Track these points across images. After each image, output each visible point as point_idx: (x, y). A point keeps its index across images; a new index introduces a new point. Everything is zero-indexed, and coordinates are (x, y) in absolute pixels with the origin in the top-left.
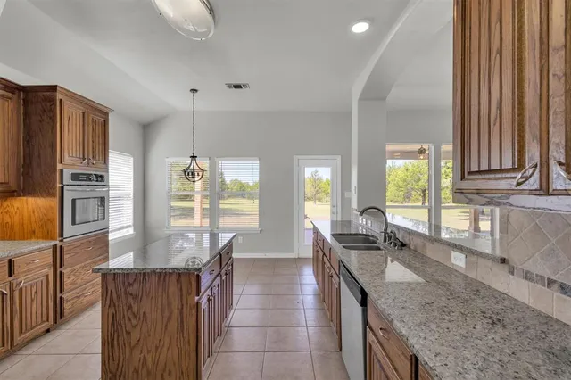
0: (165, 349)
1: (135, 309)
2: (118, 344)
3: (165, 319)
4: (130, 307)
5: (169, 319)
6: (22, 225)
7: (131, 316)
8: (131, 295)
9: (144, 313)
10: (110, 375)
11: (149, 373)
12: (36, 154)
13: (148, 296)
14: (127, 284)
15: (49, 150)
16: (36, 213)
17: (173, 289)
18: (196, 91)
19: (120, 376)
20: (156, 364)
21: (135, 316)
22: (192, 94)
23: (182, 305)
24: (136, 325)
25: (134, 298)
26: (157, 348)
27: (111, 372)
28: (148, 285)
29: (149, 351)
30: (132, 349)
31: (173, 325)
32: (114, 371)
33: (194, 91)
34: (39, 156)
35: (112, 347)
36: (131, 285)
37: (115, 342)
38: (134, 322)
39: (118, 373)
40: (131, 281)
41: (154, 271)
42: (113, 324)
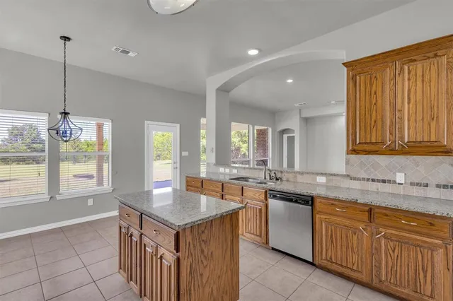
0: (224, 275)
1: (206, 252)
2: (194, 289)
4: (202, 252)
5: (226, 250)
7: (203, 259)
8: (203, 241)
9: (212, 253)
13: (214, 237)
14: (200, 232)
18: (69, 39)
21: (206, 258)
22: (63, 41)
25: (205, 242)
26: (219, 277)
28: (214, 230)
29: (214, 284)
30: (204, 287)
33: (66, 39)
35: (190, 294)
36: (203, 232)
37: (192, 289)
38: (205, 263)
40: (203, 229)
42: (190, 272)
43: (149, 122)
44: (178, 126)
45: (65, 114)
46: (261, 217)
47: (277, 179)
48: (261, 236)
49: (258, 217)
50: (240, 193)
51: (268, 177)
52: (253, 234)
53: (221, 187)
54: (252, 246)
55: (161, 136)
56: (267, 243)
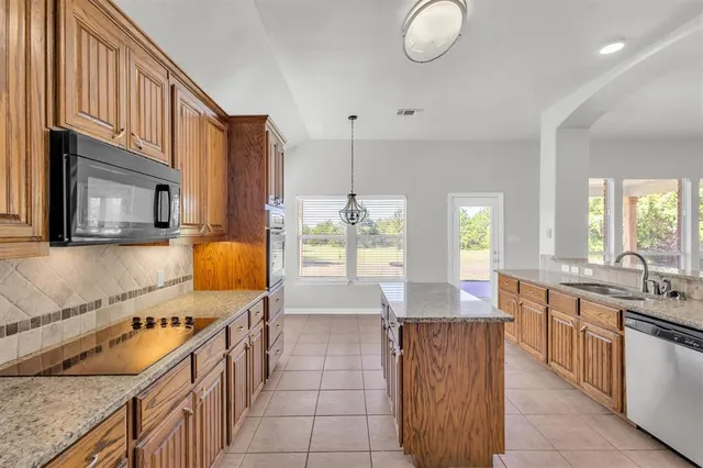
0: (472, 405)
1: (440, 363)
2: (422, 399)
3: (473, 372)
4: (435, 360)
5: (477, 372)
6: (226, 272)
7: (436, 370)
8: (435, 347)
9: (450, 367)
10: (413, 433)
11: (455, 431)
12: (242, 194)
13: (453, 347)
14: (431, 334)
15: (256, 189)
16: (242, 260)
17: (480, 341)
18: (355, 117)
19: (424, 434)
20: (463, 421)
21: (440, 370)
22: (350, 121)
23: (491, 359)
24: (440, 380)
25: (438, 348)
26: (463, 404)
27: (415, 430)
28: (453, 337)
29: (454, 408)
30: (436, 405)
31: (481, 380)
32: (418, 428)
33: (353, 117)
34: (245, 196)
36: (435, 335)
37: (419, 398)
38: (439, 376)
39: (422, 431)
40: (436, 331)
41: (465, 322)
42: (416, 377)
43: (453, 194)
44: (501, 196)
45: (353, 195)
46: (610, 358)
47: (674, 294)
48: (611, 394)
49: (605, 358)
50: (574, 310)
51: (652, 289)
52: (597, 387)
53: (544, 295)
54: (595, 409)
55: (476, 213)
56: (623, 410)
